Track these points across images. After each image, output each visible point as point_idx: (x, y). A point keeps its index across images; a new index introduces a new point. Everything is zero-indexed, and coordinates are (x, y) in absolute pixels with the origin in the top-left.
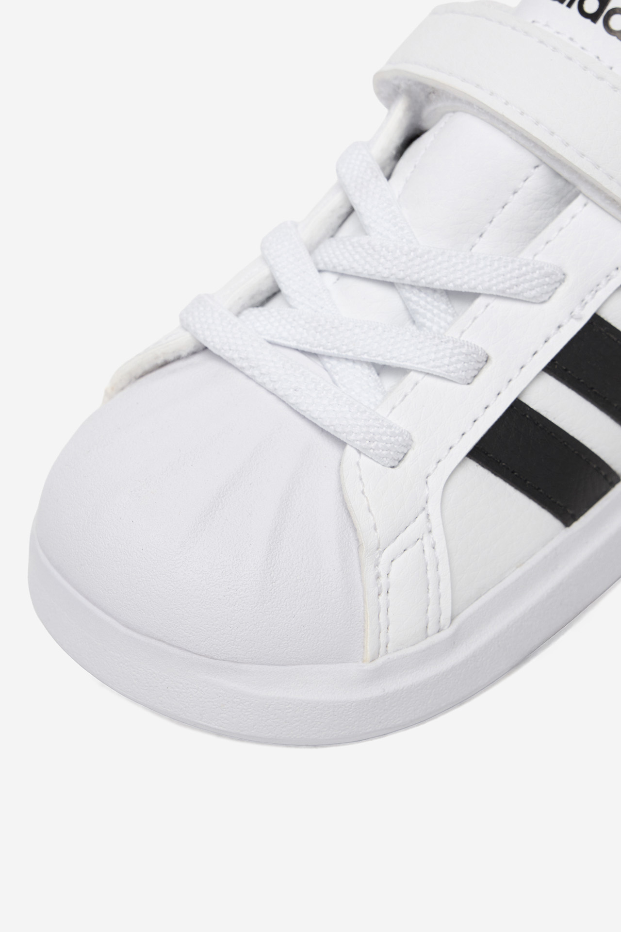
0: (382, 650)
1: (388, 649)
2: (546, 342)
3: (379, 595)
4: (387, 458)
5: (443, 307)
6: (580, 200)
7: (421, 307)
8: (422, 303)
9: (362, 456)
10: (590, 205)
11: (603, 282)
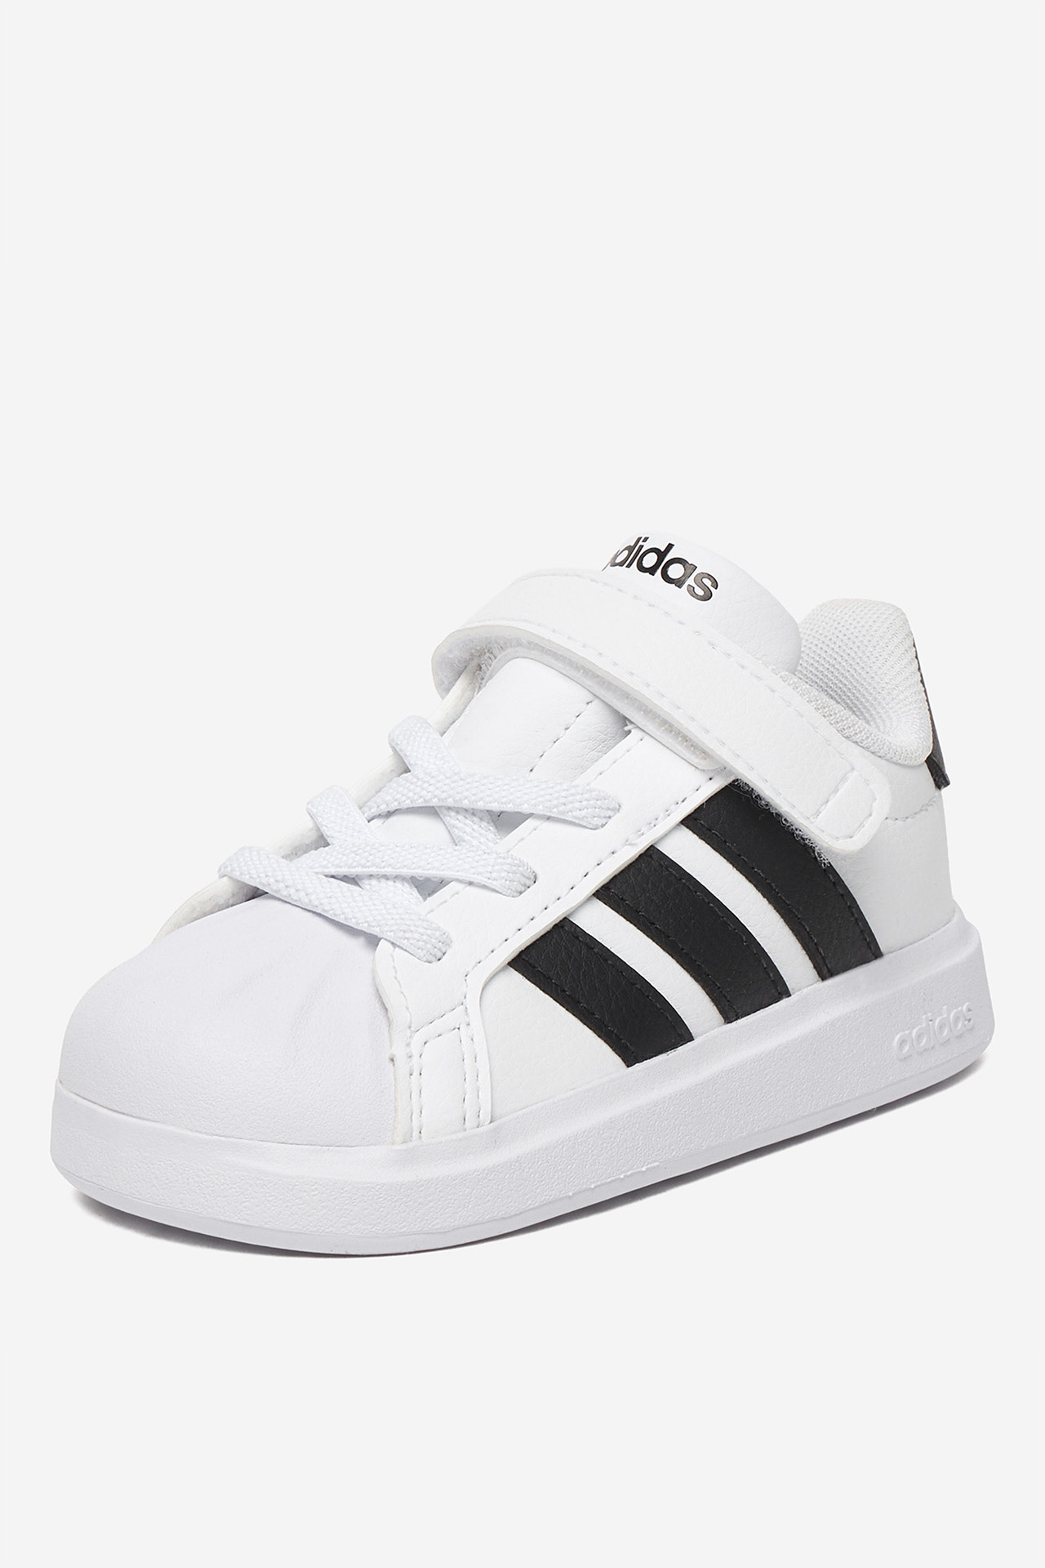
0: (415, 1133)
1: (422, 1135)
2: (598, 865)
3: (411, 1075)
4: (422, 950)
5: (491, 836)
6: (635, 734)
7: (467, 835)
8: (468, 830)
9: (397, 949)
10: (647, 738)
11: (662, 816)
